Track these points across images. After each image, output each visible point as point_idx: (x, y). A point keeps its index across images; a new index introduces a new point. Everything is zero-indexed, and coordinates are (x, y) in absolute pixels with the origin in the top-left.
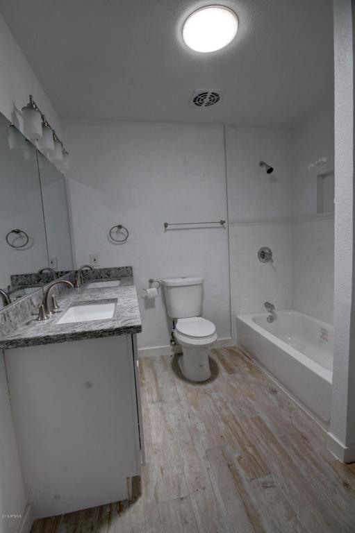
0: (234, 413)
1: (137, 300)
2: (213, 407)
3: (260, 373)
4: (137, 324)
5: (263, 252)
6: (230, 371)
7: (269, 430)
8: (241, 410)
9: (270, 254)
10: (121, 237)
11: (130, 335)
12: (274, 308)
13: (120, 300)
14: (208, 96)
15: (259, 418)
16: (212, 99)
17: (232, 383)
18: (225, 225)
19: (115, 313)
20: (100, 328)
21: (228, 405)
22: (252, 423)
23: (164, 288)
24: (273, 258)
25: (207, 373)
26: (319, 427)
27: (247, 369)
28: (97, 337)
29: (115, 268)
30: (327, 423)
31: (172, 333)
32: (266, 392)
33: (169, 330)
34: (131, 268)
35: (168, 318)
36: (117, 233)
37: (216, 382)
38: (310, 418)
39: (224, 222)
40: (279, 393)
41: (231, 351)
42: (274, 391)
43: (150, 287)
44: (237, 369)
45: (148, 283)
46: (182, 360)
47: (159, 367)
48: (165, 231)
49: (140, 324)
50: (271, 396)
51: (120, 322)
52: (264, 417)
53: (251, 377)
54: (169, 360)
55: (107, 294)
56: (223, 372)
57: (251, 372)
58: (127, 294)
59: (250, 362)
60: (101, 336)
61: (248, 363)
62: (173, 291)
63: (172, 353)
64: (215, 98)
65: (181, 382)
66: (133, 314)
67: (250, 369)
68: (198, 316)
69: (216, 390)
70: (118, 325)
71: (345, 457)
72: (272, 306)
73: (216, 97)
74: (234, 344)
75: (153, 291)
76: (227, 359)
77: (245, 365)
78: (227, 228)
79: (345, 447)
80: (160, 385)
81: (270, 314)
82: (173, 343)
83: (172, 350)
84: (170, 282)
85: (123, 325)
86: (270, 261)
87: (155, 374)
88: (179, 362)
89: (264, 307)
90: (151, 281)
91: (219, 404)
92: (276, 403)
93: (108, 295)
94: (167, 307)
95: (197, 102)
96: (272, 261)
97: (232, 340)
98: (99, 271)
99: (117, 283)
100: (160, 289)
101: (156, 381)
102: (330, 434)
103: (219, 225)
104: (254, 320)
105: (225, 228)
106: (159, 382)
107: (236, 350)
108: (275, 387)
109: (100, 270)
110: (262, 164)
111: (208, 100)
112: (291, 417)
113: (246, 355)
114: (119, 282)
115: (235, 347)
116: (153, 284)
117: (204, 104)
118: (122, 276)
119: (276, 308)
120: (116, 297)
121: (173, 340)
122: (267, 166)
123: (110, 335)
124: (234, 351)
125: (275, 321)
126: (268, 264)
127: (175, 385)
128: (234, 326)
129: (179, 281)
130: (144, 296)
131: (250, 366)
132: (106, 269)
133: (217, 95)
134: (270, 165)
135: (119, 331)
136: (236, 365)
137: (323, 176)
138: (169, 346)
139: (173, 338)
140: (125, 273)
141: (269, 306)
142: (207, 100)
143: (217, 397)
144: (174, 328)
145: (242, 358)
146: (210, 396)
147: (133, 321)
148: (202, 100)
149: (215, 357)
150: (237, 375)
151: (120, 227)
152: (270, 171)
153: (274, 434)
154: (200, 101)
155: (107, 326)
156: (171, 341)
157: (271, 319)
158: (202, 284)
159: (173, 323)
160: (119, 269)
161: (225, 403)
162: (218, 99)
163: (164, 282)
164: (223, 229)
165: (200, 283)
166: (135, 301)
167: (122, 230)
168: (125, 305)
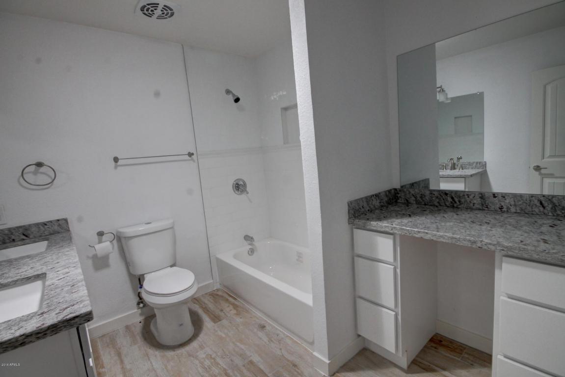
0: (225, 367)
1: (80, 270)
2: (200, 370)
3: (247, 311)
4: (84, 310)
5: (237, 184)
6: (216, 319)
7: (263, 371)
8: (232, 360)
9: (245, 185)
10: (42, 179)
11: (74, 330)
12: (254, 241)
13: (50, 275)
14: (160, 7)
15: (251, 362)
16: (165, 12)
17: (220, 333)
18: (194, 157)
19: (42, 300)
20: (18, 334)
21: (219, 360)
22: (245, 371)
23: (120, 240)
24: (248, 189)
25: (189, 329)
26: (306, 349)
27: (234, 312)
28: (16, 347)
29: (37, 225)
30: (312, 343)
31: (139, 293)
32: (255, 330)
33: (134, 290)
34: (66, 220)
35: (131, 275)
36: (35, 173)
37: (202, 337)
38: (297, 342)
39: (193, 154)
40: (268, 328)
41: (214, 295)
42: (263, 327)
43: (100, 242)
44: (222, 314)
45: (96, 237)
46: (156, 322)
47: (123, 342)
48: (116, 167)
49: (88, 309)
50: (260, 334)
51: (53, 314)
52: (256, 358)
53: (238, 320)
54: (138, 329)
55: (26, 268)
56: (208, 323)
57: (238, 314)
58: (63, 263)
59: (236, 303)
60: (23, 344)
61: (233, 304)
62: (134, 243)
63: (141, 319)
64: (168, 12)
65: (158, 353)
66: (75, 295)
67: (237, 310)
68: (171, 266)
69: (201, 347)
70: (51, 319)
71: (329, 370)
72: (252, 238)
73: (170, 12)
74: (217, 286)
75: (105, 247)
76: (211, 306)
77: (231, 307)
78: (196, 161)
79: (328, 362)
80: (128, 367)
81: (250, 247)
82: (141, 305)
83: (141, 314)
84: (129, 231)
85: (60, 317)
86: (245, 193)
87: (119, 355)
88: (152, 328)
89: (244, 240)
90: (101, 234)
91: (207, 363)
92: (265, 339)
93: (27, 270)
94: (127, 262)
95: (145, 12)
96: (247, 193)
97: (214, 283)
98: (6, 232)
99: (42, 246)
100: (115, 242)
101: (122, 362)
102: (315, 354)
103: (187, 157)
104: (236, 257)
105: (194, 161)
106: (126, 361)
107: (220, 293)
108: (263, 322)
109: (10, 230)
110: (228, 92)
111: (161, 13)
112: (281, 349)
113: (231, 296)
114: (45, 243)
115: (218, 290)
116: (104, 238)
117: (155, 16)
118: (51, 234)
119: (255, 240)
120: (44, 271)
121: (141, 300)
122: (234, 95)
123: (38, 338)
124: (217, 295)
125: (255, 253)
126: (243, 196)
127: (149, 360)
128: (215, 269)
129: (142, 229)
130: (91, 255)
131: (235, 307)
132: (20, 227)
133: (171, 10)
134: (236, 94)
135: (54, 329)
136: (222, 310)
137: (285, 109)
138: (136, 310)
139: (141, 298)
140: (56, 228)
141: (248, 238)
142: (158, 12)
143: (204, 356)
144: (141, 287)
145: (227, 300)
146: (196, 358)
147: (76, 307)
148: (152, 11)
149: (196, 308)
150: (225, 322)
151: (39, 165)
152: (237, 100)
153: (267, 373)
154: (150, 12)
155: (31, 326)
156: (138, 304)
157: (252, 252)
158: (172, 228)
159: (139, 281)
160: (45, 224)
161: (214, 359)
162: (172, 14)
163: (120, 232)
164: (192, 162)
165: (171, 226)
166: (77, 273)
167: (42, 169)
168: (61, 283)
